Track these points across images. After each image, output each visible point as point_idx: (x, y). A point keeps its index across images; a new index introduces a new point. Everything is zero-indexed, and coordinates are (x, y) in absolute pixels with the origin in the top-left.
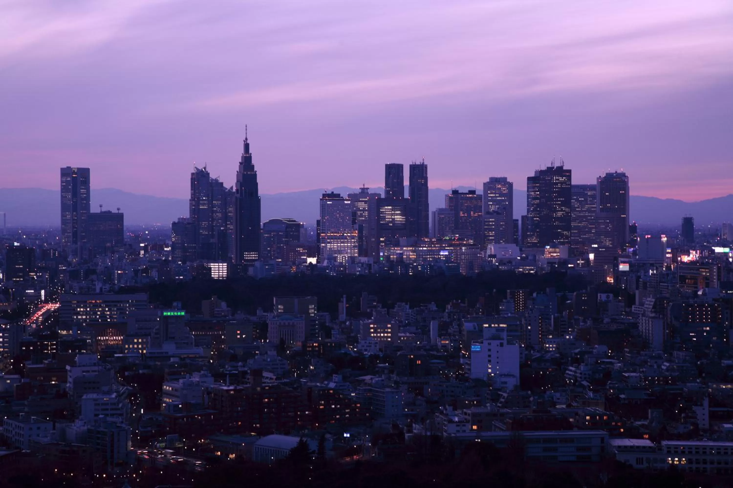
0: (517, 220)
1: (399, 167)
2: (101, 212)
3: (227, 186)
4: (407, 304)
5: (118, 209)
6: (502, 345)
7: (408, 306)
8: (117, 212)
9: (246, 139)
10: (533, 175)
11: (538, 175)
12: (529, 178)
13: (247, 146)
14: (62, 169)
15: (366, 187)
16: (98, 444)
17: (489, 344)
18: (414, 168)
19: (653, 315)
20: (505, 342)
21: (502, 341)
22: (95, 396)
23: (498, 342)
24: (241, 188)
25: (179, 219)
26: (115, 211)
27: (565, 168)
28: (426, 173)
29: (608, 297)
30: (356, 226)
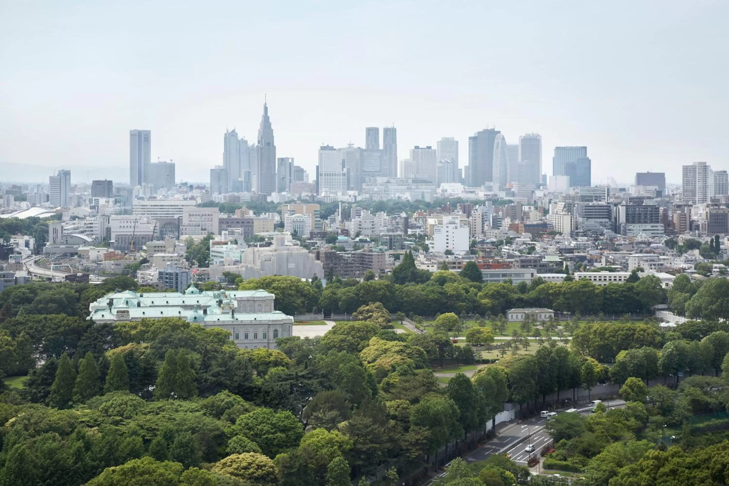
0: (461, 170)
1: (376, 130)
2: (159, 162)
3: (250, 143)
4: (385, 212)
5: (171, 160)
6: (456, 228)
7: (385, 214)
8: (170, 162)
9: (266, 104)
10: (473, 135)
11: (477, 135)
12: (470, 138)
13: (266, 109)
14: (131, 131)
15: (352, 143)
16: (167, 282)
17: (447, 227)
18: (386, 131)
19: (564, 213)
20: (459, 226)
21: (456, 225)
22: (162, 254)
23: (454, 226)
24: (262, 139)
25: (215, 166)
26: (169, 161)
27: (496, 130)
28: (396, 135)
29: (530, 208)
30: (345, 170)
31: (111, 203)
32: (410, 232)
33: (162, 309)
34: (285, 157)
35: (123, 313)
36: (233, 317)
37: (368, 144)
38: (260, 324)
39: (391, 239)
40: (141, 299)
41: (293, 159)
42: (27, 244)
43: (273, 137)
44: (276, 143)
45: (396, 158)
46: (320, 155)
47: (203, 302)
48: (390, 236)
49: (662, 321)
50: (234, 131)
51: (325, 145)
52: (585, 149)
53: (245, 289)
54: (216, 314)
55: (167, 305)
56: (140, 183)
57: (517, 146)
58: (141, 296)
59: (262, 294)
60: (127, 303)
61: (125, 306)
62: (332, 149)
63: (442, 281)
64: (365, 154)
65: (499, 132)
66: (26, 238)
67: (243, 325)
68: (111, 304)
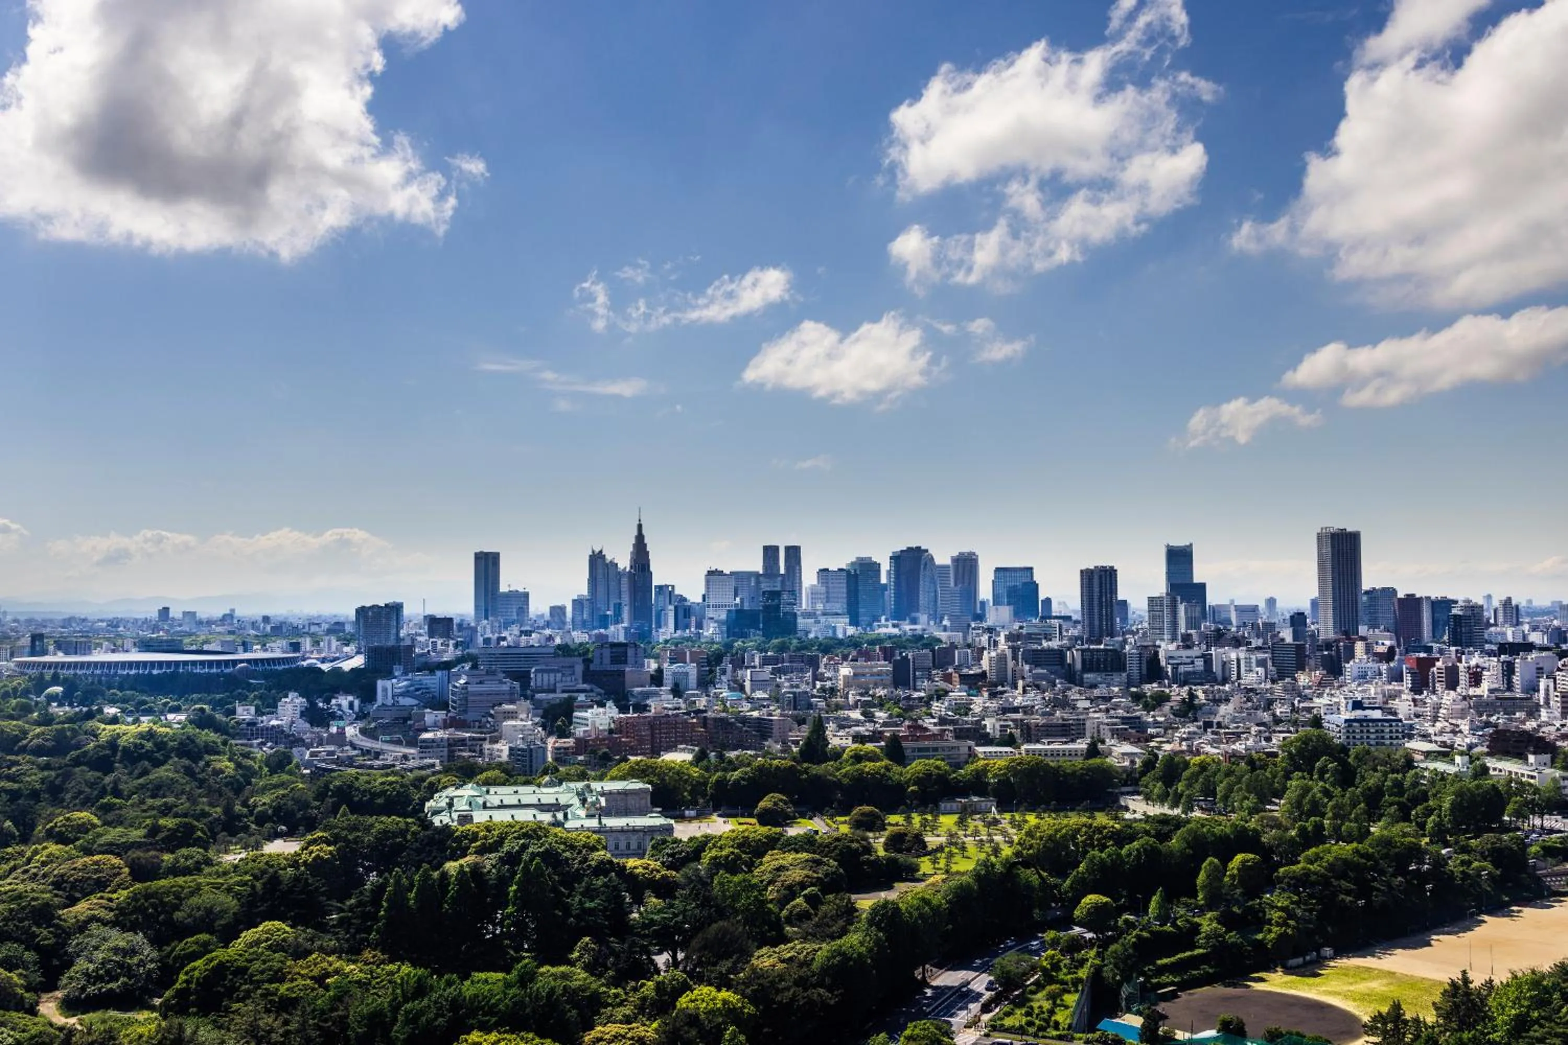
1: (776, 549)
2: (510, 591)
3: (621, 566)
5: (525, 589)
8: (523, 591)
9: (640, 521)
10: (895, 554)
11: (899, 554)
12: (893, 557)
13: (640, 527)
14: (476, 553)
18: (788, 549)
24: (635, 563)
25: (579, 595)
26: (521, 590)
28: (800, 555)
30: (738, 600)
31: (451, 648)
32: (818, 685)
33: (513, 812)
34: (663, 583)
35: (465, 819)
36: (600, 823)
37: (765, 567)
38: (634, 831)
39: (795, 697)
40: (488, 797)
41: (673, 587)
42: (351, 705)
43: (648, 561)
44: (653, 568)
45: (800, 583)
46: (708, 582)
47: (563, 800)
48: (794, 693)
49: (1127, 809)
50: (601, 552)
51: (713, 569)
52: (1030, 570)
53: (613, 779)
54: (579, 818)
55: (520, 806)
56: (486, 618)
57: (948, 567)
58: (488, 792)
59: (635, 785)
60: (470, 804)
61: (467, 808)
62: (721, 573)
63: (858, 758)
64: (761, 579)
65: (927, 551)
66: (350, 698)
67: (612, 831)
68: (450, 805)
